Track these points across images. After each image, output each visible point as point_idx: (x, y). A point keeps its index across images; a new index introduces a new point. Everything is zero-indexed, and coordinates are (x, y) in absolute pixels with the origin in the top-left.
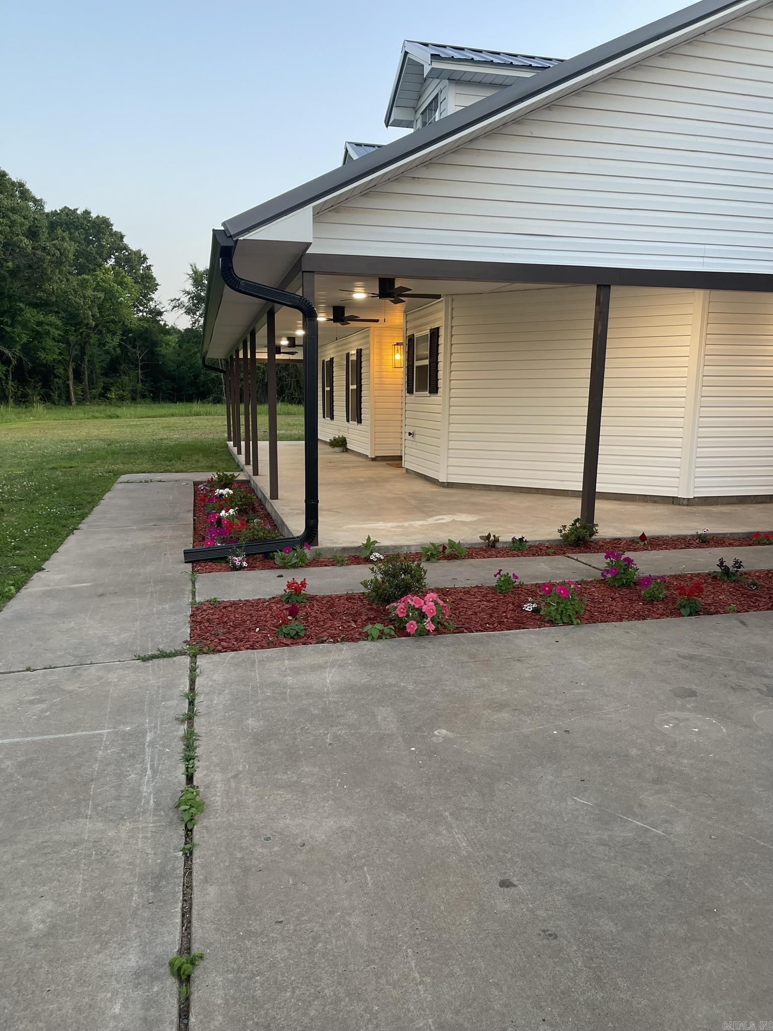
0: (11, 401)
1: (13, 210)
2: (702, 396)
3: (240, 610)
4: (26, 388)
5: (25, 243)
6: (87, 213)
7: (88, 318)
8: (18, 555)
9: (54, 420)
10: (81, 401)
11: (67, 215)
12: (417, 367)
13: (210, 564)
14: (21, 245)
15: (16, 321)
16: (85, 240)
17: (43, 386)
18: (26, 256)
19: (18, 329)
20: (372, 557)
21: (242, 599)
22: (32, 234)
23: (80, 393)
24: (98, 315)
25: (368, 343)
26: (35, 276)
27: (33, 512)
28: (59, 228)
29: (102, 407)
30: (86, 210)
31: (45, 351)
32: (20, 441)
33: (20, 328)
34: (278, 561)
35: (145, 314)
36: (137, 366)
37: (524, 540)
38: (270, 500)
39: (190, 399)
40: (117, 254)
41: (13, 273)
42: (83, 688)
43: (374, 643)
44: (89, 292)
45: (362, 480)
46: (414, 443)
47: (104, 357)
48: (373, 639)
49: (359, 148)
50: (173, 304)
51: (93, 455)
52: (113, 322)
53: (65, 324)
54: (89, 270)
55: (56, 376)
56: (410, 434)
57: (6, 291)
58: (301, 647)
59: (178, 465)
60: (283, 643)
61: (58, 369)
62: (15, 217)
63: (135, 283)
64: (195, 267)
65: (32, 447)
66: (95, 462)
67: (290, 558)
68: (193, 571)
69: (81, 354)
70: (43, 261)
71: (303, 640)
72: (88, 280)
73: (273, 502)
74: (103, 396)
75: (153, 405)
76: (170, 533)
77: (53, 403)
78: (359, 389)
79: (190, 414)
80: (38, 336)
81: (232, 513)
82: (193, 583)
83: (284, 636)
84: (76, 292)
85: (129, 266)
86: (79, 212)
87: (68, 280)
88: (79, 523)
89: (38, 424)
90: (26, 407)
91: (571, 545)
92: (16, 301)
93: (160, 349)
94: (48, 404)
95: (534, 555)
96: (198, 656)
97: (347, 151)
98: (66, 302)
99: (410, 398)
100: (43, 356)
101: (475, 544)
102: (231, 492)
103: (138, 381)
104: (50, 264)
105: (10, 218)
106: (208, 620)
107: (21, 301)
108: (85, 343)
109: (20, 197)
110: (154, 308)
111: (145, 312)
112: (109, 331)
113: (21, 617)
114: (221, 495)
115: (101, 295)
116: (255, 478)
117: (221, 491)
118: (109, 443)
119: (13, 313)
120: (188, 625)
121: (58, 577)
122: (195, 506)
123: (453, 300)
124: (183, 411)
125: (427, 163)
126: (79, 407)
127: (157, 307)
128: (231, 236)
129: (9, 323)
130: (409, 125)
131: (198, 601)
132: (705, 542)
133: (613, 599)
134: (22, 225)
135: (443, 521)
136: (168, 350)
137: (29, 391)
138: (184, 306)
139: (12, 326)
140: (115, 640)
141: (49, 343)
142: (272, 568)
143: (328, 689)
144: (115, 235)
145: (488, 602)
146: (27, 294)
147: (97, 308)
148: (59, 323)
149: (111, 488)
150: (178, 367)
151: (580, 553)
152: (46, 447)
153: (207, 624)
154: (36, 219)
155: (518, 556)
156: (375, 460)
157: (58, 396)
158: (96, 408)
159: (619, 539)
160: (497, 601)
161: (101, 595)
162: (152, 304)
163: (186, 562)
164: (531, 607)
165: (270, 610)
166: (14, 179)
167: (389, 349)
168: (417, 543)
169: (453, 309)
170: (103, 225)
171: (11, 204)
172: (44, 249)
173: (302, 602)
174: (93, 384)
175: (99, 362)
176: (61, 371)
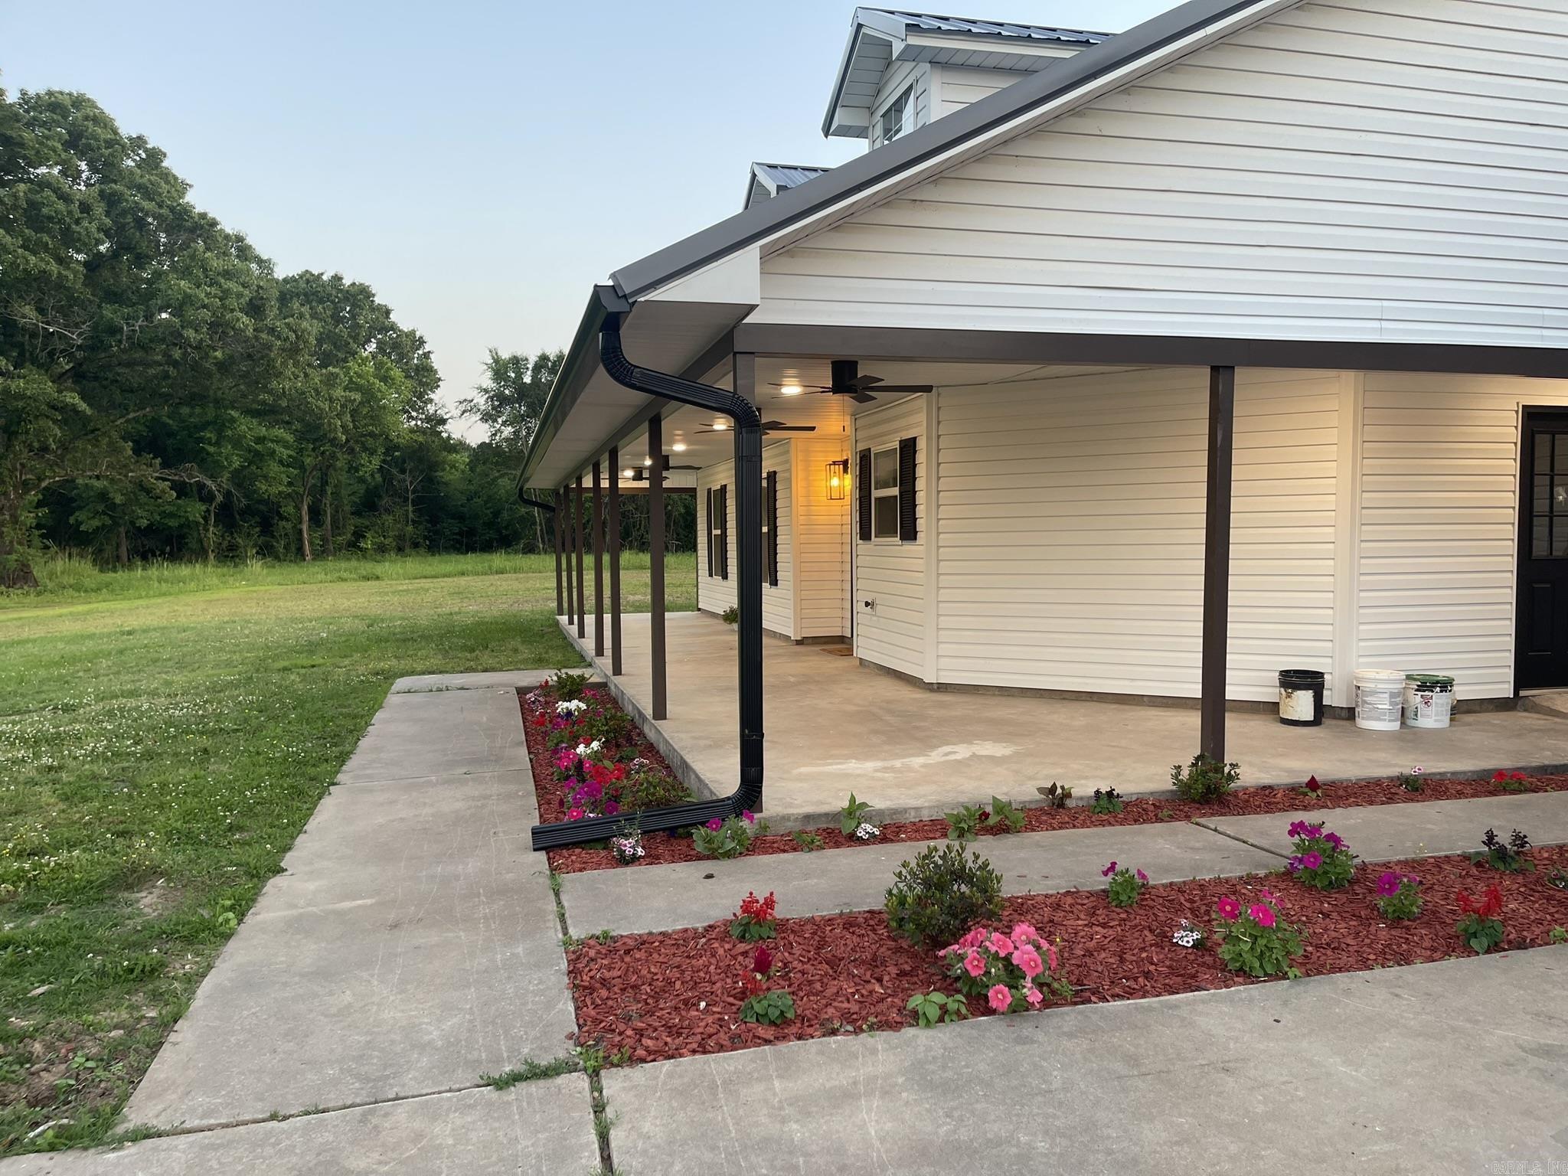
0: (212, 556)
1: (227, 274)
2: (1362, 541)
3: (655, 955)
4: (235, 535)
5: (243, 323)
6: (337, 278)
7: (335, 430)
8: (237, 842)
9: (279, 584)
10: (320, 554)
11: (308, 281)
12: (876, 499)
13: (578, 851)
14: (237, 326)
15: (224, 437)
16: (332, 317)
17: (263, 533)
18: (245, 342)
19: (227, 449)
20: (861, 833)
21: (654, 931)
22: (255, 309)
23: (318, 542)
24: (351, 425)
25: (787, 462)
26: (257, 370)
27: (258, 753)
28: (295, 299)
29: (354, 563)
30: (336, 275)
31: (267, 481)
32: (227, 622)
33: (230, 447)
34: (700, 847)
35: (419, 423)
36: (406, 499)
37: (1115, 793)
38: (653, 721)
39: (487, 547)
40: (380, 336)
41: (223, 367)
42: (386, 1163)
43: (929, 1032)
44: (338, 393)
45: (792, 679)
46: (874, 618)
47: (356, 487)
48: (928, 1024)
49: (773, 171)
50: (462, 407)
51: (348, 645)
52: (372, 435)
53: (299, 440)
54: (337, 361)
55: (282, 518)
56: (867, 604)
57: (211, 393)
58: (794, 1044)
59: (487, 659)
60: (759, 1038)
61: (286, 506)
62: (231, 285)
63: (406, 377)
64: (497, 353)
65: (247, 632)
66: (352, 656)
67: (720, 840)
68: (552, 869)
69: (322, 483)
70: (270, 347)
71: (794, 1029)
72: (338, 375)
73: (658, 723)
74: (354, 547)
75: (430, 558)
76: (495, 789)
77: (277, 558)
78: (772, 533)
79: (490, 572)
80: (257, 458)
81: (596, 749)
82: (557, 894)
83: (757, 1020)
84: (318, 393)
85: (398, 354)
86: (325, 278)
87: (306, 375)
88: (337, 772)
89: (255, 591)
90: (236, 566)
91: (1193, 801)
92: (226, 408)
93: (441, 474)
94: (268, 559)
95: (1136, 821)
96: (603, 1073)
97: (754, 176)
98: (302, 407)
99: (863, 547)
100: (264, 487)
101: (1030, 802)
102: (583, 706)
103: (408, 522)
104: (281, 352)
105: (221, 287)
106: (604, 982)
107: (233, 408)
108: (328, 467)
109: (238, 256)
110: (433, 415)
111: (420, 419)
112: (365, 449)
113: (249, 983)
114: (569, 713)
115: (357, 396)
116: (617, 679)
117: (566, 704)
118: (370, 622)
119: (220, 425)
120: (568, 994)
121: (312, 886)
122: (526, 734)
123: (939, 395)
124: (479, 568)
125: (936, 177)
126: (318, 563)
127: (438, 412)
128: (625, 296)
129: (213, 441)
130: (861, 133)
131: (575, 938)
132: (1417, 790)
133: (1326, 916)
134: (240, 295)
135: (958, 757)
136: (454, 474)
137: (240, 541)
138: (479, 410)
139: (217, 444)
140: (434, 1034)
141: (274, 468)
142: (688, 858)
143: (879, 1156)
144: (378, 309)
145: (1104, 928)
146: (244, 396)
147: (349, 416)
148: (290, 438)
149: (382, 703)
150: (468, 500)
151: (1213, 815)
152: (269, 631)
153: (604, 993)
154: (262, 288)
155: (1110, 824)
156: (803, 644)
157: (285, 548)
158: (344, 565)
159: (1270, 787)
160: (1120, 925)
161: (395, 926)
162: (431, 408)
163: (535, 850)
164: (1190, 940)
165: (713, 956)
166: (229, 230)
167: (820, 471)
168: (931, 804)
169: (939, 408)
170: (360, 296)
171: (223, 266)
172: (272, 331)
173: (768, 938)
174: (338, 528)
175: (349, 495)
176: (291, 509)
